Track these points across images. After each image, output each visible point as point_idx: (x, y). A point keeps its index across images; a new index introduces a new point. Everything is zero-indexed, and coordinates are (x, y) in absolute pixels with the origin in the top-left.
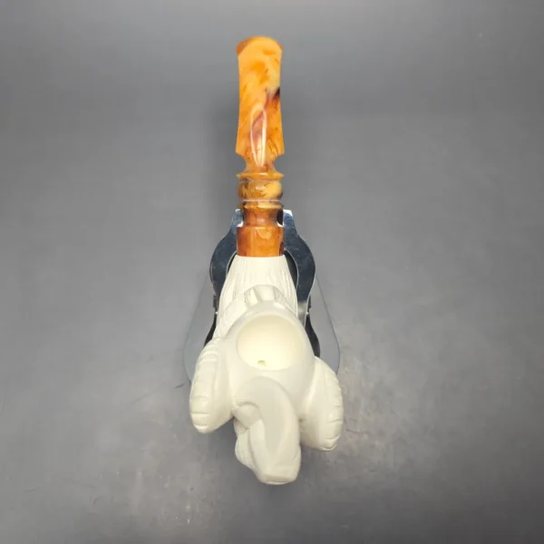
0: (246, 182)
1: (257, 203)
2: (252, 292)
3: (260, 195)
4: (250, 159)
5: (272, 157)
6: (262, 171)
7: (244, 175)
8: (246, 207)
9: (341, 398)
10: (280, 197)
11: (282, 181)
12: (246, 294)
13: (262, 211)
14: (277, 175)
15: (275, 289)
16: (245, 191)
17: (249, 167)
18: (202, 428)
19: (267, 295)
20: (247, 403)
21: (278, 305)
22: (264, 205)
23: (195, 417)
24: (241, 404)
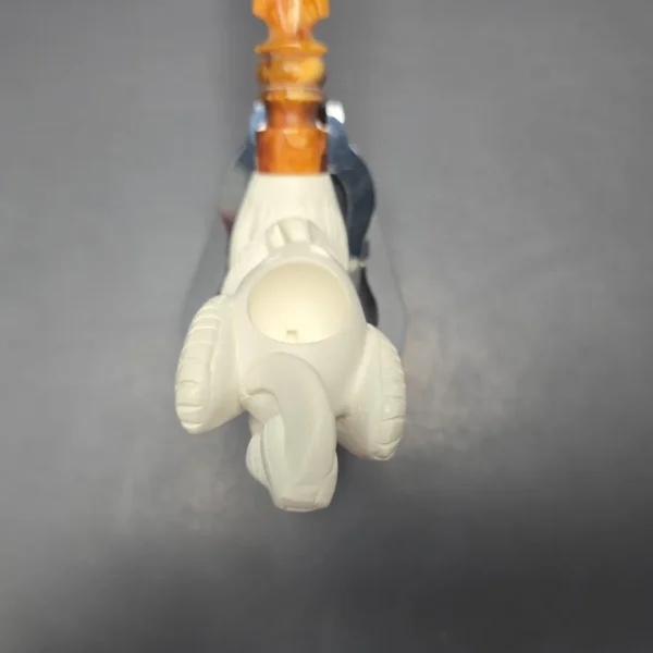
0: (268, 58)
1: (285, 92)
2: (277, 230)
3: (290, 78)
4: (276, 23)
5: (309, 20)
6: (293, 39)
7: (266, 46)
8: (269, 98)
9: (404, 386)
10: (321, 82)
11: (325, 57)
12: (269, 231)
13: (292, 104)
14: (317, 46)
15: (310, 226)
16: (266, 73)
17: (273, 34)
18: (192, 427)
19: (299, 234)
20: (262, 391)
21: (318, 250)
22: (297, 94)
23: (181, 411)
24: (253, 393)
